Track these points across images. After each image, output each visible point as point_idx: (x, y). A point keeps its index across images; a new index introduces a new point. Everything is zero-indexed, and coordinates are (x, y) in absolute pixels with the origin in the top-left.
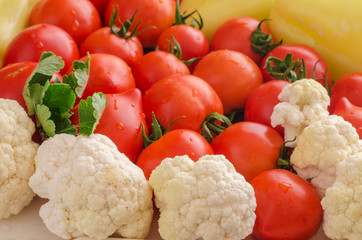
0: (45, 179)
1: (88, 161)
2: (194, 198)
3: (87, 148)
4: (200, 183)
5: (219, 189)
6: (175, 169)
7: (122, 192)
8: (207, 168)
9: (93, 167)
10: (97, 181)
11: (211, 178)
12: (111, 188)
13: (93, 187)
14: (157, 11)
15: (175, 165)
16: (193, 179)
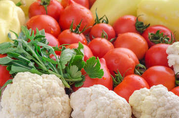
0: (81, 112)
1: (105, 99)
2: (158, 107)
3: (101, 93)
4: (160, 100)
5: (168, 101)
6: (144, 95)
7: (123, 111)
8: (161, 92)
9: (108, 102)
10: (112, 108)
11: (164, 96)
12: (119, 110)
13: (111, 111)
14: (88, 18)
15: (142, 93)
16: (155, 98)
